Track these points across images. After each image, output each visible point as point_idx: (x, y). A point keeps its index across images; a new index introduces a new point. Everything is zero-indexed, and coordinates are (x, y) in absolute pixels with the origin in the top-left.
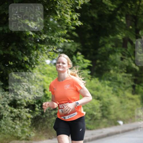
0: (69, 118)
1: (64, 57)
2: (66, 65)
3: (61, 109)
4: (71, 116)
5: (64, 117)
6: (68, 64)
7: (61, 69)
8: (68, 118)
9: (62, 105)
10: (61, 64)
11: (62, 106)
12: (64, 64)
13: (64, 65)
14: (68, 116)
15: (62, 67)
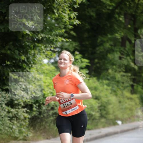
0: (71, 112)
1: (66, 53)
2: (68, 62)
3: (62, 103)
4: (72, 110)
6: (70, 61)
7: (62, 66)
8: (69, 113)
10: (62, 61)
11: (63, 101)
12: (65, 60)
13: (66, 62)
14: (69, 110)
15: (63, 63)
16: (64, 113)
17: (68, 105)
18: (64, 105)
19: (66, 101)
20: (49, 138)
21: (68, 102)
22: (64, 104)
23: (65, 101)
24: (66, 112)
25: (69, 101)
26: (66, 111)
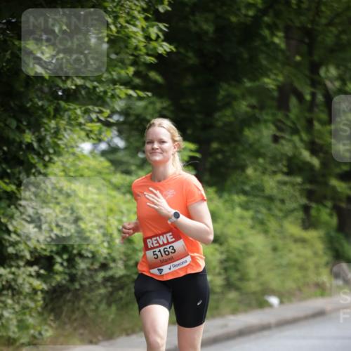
0: (172, 269)
3: (151, 248)
4: (176, 266)
5: (158, 270)
8: (169, 271)
9: (154, 239)
11: (155, 242)
14: (168, 266)
16: (155, 271)
17: (167, 253)
18: (157, 253)
19: (161, 243)
20: (94, 340)
21: (168, 246)
22: (157, 250)
23: (158, 242)
24: (161, 271)
25: (168, 243)
26: (161, 266)
